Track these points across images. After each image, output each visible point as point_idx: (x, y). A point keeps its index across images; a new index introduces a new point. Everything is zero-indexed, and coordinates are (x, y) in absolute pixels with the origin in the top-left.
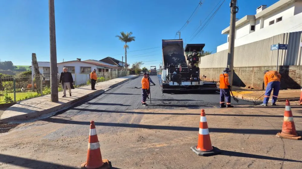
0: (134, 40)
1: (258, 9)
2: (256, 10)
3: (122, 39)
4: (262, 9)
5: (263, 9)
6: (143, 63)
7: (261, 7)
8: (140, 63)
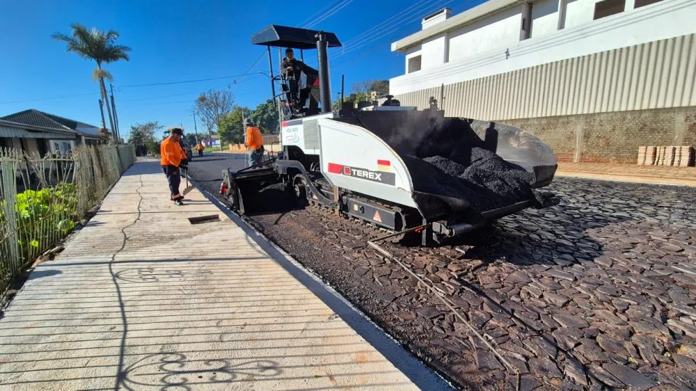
0: (125, 57)
1: (426, 19)
2: (421, 21)
3: (83, 51)
4: (445, 17)
5: (448, 16)
6: (159, 125)
7: (443, 11)
8: (151, 125)
